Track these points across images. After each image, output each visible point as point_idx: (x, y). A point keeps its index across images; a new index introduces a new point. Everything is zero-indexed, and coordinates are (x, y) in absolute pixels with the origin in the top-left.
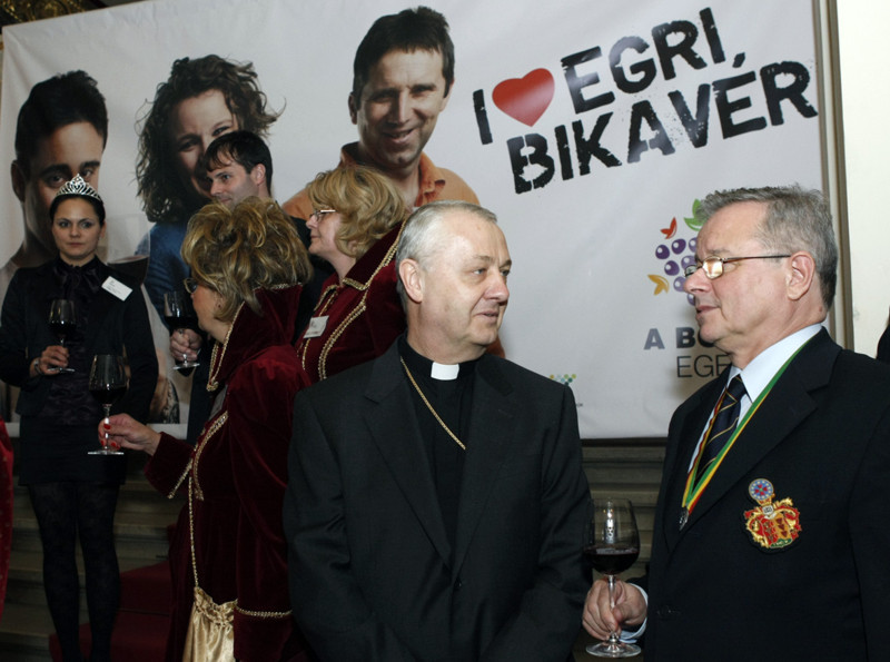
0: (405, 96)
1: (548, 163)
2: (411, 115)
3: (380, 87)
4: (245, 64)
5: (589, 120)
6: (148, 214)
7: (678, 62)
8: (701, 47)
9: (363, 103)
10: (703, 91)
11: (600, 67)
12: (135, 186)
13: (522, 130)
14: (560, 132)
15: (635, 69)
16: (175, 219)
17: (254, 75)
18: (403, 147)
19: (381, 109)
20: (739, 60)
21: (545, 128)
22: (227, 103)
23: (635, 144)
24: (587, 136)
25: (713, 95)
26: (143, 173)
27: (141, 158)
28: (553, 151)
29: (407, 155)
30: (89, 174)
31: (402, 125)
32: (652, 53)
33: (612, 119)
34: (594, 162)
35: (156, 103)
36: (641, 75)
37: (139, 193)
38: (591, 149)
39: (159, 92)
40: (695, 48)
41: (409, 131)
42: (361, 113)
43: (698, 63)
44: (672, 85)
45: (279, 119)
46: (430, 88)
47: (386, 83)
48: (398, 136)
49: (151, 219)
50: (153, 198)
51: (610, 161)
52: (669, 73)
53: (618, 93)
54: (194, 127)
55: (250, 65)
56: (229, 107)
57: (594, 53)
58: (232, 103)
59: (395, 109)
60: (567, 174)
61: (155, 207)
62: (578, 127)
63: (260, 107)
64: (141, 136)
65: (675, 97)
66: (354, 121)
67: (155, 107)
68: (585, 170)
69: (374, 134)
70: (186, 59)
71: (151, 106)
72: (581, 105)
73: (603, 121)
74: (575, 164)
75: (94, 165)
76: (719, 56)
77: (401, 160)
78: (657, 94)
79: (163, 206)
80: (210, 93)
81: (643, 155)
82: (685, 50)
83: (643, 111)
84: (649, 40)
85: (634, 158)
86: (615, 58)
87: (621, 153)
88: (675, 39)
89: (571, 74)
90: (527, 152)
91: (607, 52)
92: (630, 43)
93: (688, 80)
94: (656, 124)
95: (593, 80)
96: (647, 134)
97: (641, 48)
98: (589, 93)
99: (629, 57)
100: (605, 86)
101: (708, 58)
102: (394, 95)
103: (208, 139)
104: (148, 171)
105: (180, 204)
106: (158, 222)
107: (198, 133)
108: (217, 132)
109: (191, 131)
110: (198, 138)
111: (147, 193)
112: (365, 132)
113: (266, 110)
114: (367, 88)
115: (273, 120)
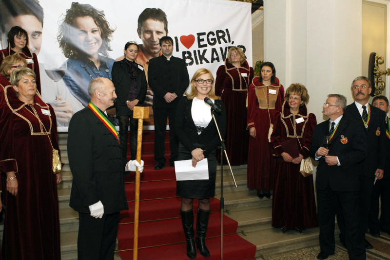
0: (154, 33)
1: (192, 59)
2: (157, 39)
3: (146, 29)
4: (101, 11)
5: (202, 50)
7: (221, 40)
8: (226, 38)
9: (142, 33)
10: (226, 48)
11: (204, 37)
12: (58, 44)
13: (186, 50)
14: (195, 52)
15: (212, 39)
16: (76, 58)
17: (104, 15)
18: (156, 48)
19: (148, 36)
20: (233, 43)
21: (191, 50)
22: (95, 22)
23: (213, 60)
24: (201, 54)
26: (60, 39)
27: (59, 34)
28: (193, 56)
29: (156, 51)
30: (37, 36)
31: (155, 42)
32: (215, 37)
33: (207, 51)
34: (203, 61)
35: (67, 16)
36: (213, 42)
37: (60, 47)
38: (202, 58)
39: (67, 12)
40: (225, 38)
41: (157, 44)
42: (142, 35)
43: (226, 42)
44: (220, 46)
45: (115, 32)
46: (162, 33)
47: (148, 28)
48: (154, 45)
49: (66, 57)
50: (66, 49)
51: (207, 62)
52: (220, 43)
53: (208, 45)
54: (84, 28)
55: (103, 11)
56: (96, 24)
57: (204, 34)
58: (97, 22)
59: (152, 36)
60: (197, 63)
61: (67, 53)
62: (199, 51)
63: (107, 27)
64: (60, 26)
65: (221, 49)
66: (140, 37)
67: (66, 17)
68: (201, 63)
69: (147, 43)
70: (77, 3)
71: (65, 16)
72: (200, 46)
73: (205, 51)
74: (199, 63)
75: (40, 33)
76: (230, 41)
77: (155, 52)
78: (217, 46)
79: (70, 53)
80: (88, 17)
82: (223, 37)
83: (214, 50)
84: (215, 33)
85: (212, 62)
86: (208, 36)
87: (210, 60)
88: (220, 34)
89: (199, 38)
90: (187, 55)
91: (207, 34)
92: (212, 33)
93: (224, 45)
94: (217, 54)
95: (203, 40)
96: (215, 56)
97: (214, 35)
98: (202, 43)
99: (211, 36)
100: (205, 42)
101: (228, 41)
102: (151, 32)
103: (90, 33)
104: (62, 39)
105: (76, 53)
106: (70, 58)
107: (86, 30)
108: (93, 31)
109: (83, 29)
110: (86, 32)
111: (63, 47)
112: (144, 42)
113: (110, 27)
114: (142, 28)
115: (113, 32)
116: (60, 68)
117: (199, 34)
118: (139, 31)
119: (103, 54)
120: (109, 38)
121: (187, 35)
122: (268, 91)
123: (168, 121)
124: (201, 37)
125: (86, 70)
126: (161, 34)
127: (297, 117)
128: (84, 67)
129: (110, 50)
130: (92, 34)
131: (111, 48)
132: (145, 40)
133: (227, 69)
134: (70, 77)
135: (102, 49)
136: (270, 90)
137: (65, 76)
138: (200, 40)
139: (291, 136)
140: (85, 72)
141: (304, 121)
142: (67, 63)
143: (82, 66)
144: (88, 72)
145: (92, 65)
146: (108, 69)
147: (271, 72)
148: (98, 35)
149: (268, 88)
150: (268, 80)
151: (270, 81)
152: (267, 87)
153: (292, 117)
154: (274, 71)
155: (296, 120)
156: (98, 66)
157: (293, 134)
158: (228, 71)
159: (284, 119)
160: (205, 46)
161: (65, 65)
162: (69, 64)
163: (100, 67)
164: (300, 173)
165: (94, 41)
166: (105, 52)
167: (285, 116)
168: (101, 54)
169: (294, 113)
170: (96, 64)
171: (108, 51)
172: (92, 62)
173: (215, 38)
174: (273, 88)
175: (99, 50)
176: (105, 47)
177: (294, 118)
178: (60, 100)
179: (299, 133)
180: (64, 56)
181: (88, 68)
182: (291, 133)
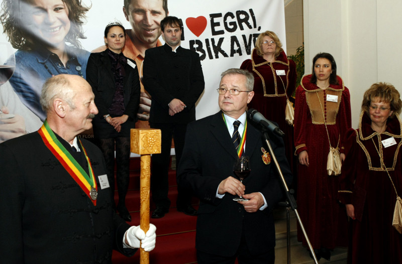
0: (149, 14)
1: (203, 51)
2: (153, 23)
3: (137, 7)
5: (217, 38)
6: (12, 44)
7: (244, 24)
9: (130, 12)
10: (251, 36)
11: (220, 20)
13: (195, 38)
14: (207, 41)
15: (231, 24)
16: (30, 49)
18: (151, 35)
19: (139, 17)
20: (259, 29)
21: (202, 38)
23: (233, 52)
24: (216, 44)
25: (252, 39)
26: (5, 21)
27: (3, 13)
28: (205, 48)
29: (152, 39)
31: (150, 26)
32: (235, 20)
33: (224, 40)
34: (220, 54)
36: (232, 27)
37: (5, 32)
38: (218, 49)
40: (249, 21)
41: (154, 29)
42: (130, 16)
43: (250, 27)
44: (243, 32)
45: (89, 10)
46: (159, 13)
47: (139, 6)
48: (149, 30)
49: (15, 47)
50: (14, 35)
51: (225, 55)
52: (242, 28)
53: (225, 31)
54: (42, 4)
57: (219, 15)
59: (145, 18)
60: (211, 57)
61: (16, 41)
62: (213, 40)
63: (78, 3)
65: (244, 37)
66: (128, 19)
68: (217, 57)
69: (138, 28)
72: (214, 33)
73: (221, 40)
74: (214, 56)
76: (255, 27)
77: (149, 40)
78: (238, 33)
79: (20, 41)
81: (235, 55)
82: (246, 20)
83: (234, 39)
84: (235, 15)
85: (232, 55)
86: (225, 19)
87: (229, 53)
88: (242, 17)
89: (212, 21)
90: (196, 46)
91: (223, 15)
92: (230, 14)
93: (247, 32)
94: (238, 45)
95: (218, 24)
96: (236, 48)
97: (233, 17)
98: (217, 29)
99: (229, 19)
100: (221, 27)
101: (253, 26)
102: (143, 12)
103: (51, 11)
104: (8, 20)
105: (30, 41)
106: (20, 49)
107: (45, 7)
108: (57, 9)
109: (40, 5)
110: (45, 10)
111: (9, 32)
112: (133, 25)
113: (82, 4)
114: (130, 6)
115: (87, 10)
116: (5, 64)
117: (213, 16)
118: (126, 10)
119: (72, 43)
120: (80, 19)
121: (196, 17)
122: (325, 97)
123: (173, 142)
124: (216, 20)
125: (46, 67)
126: (158, 15)
127: (385, 137)
128: (42, 63)
129: (82, 37)
130: (54, 12)
131: (85, 35)
132: (135, 23)
133: (254, 65)
134: (21, 78)
135: (71, 35)
136: (328, 95)
137: (13, 76)
138: (214, 25)
139: (376, 169)
140: (45, 71)
141: (395, 143)
142: (16, 56)
143: (40, 61)
144: (49, 71)
145: (55, 59)
146: (80, 66)
147: (330, 68)
148: (64, 14)
149: (325, 93)
150: (326, 79)
151: (328, 81)
152: (324, 91)
153: (375, 138)
154: (334, 66)
155: (383, 142)
156: (64, 61)
157: (379, 166)
158: (255, 68)
159: (363, 142)
160: (222, 32)
161: (12, 59)
162: (18, 58)
163: (68, 63)
164: (393, 227)
165: (58, 23)
166: (75, 41)
167: (364, 137)
168: (68, 44)
169: (379, 130)
170: (61, 59)
171: (80, 39)
172: (55, 55)
173: (235, 22)
174: (333, 93)
175: (65, 37)
176: (75, 34)
177: (379, 138)
178: (5, 113)
179: (388, 163)
180: (11, 46)
181: (49, 65)
182: (376, 163)
